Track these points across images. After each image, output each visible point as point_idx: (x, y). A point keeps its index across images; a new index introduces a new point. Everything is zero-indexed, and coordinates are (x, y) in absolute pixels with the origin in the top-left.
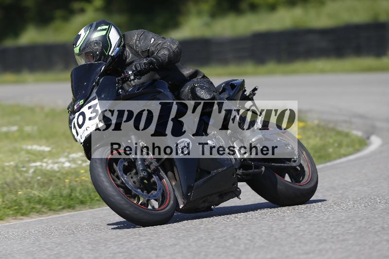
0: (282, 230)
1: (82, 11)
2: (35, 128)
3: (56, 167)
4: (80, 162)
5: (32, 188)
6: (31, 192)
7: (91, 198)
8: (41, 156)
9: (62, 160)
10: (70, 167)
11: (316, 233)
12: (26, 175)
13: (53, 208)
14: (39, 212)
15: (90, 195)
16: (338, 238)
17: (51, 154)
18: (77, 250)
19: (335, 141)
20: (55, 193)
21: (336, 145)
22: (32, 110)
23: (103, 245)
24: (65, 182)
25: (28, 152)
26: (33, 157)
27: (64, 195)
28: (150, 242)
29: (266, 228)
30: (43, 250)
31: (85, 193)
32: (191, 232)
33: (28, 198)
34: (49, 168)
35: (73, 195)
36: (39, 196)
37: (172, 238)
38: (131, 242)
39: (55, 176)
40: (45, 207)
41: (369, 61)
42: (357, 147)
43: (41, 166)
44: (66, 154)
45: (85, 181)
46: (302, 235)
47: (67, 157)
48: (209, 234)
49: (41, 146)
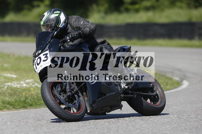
0: (134, 126)
1: (38, 6)
2: (10, 65)
3: (18, 86)
4: (31, 84)
5: (5, 96)
6: (4, 98)
7: (35, 103)
8: (11, 80)
9: (22, 82)
10: (26, 86)
11: (151, 129)
12: (3, 89)
13: (15, 107)
14: (8, 109)
15: (35, 102)
16: (162, 132)
17: (16, 79)
18: (26, 130)
19: (164, 82)
20: (17, 99)
21: (165, 84)
22: (9, 56)
23: (40, 128)
24: (23, 94)
25: (5, 77)
26: (7, 80)
27: (22, 101)
28: (64, 128)
29: (125, 125)
30: (8, 129)
31: (33, 100)
32: (86, 124)
33: (3, 101)
34: (15, 86)
35: (27, 101)
36: (9, 100)
37: (76, 126)
38: (54, 127)
39: (18, 91)
40: (12, 106)
41: (185, 42)
42: (176, 85)
43: (11, 85)
44: (24, 79)
45: (33, 94)
46: (143, 129)
47: (25, 81)
48: (95, 126)
49: (11, 74)
